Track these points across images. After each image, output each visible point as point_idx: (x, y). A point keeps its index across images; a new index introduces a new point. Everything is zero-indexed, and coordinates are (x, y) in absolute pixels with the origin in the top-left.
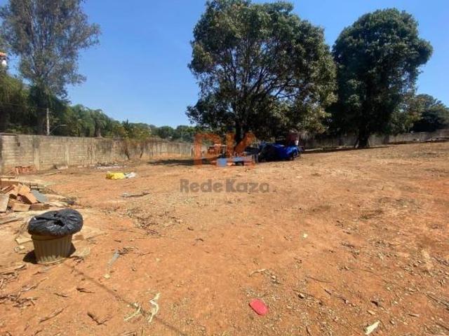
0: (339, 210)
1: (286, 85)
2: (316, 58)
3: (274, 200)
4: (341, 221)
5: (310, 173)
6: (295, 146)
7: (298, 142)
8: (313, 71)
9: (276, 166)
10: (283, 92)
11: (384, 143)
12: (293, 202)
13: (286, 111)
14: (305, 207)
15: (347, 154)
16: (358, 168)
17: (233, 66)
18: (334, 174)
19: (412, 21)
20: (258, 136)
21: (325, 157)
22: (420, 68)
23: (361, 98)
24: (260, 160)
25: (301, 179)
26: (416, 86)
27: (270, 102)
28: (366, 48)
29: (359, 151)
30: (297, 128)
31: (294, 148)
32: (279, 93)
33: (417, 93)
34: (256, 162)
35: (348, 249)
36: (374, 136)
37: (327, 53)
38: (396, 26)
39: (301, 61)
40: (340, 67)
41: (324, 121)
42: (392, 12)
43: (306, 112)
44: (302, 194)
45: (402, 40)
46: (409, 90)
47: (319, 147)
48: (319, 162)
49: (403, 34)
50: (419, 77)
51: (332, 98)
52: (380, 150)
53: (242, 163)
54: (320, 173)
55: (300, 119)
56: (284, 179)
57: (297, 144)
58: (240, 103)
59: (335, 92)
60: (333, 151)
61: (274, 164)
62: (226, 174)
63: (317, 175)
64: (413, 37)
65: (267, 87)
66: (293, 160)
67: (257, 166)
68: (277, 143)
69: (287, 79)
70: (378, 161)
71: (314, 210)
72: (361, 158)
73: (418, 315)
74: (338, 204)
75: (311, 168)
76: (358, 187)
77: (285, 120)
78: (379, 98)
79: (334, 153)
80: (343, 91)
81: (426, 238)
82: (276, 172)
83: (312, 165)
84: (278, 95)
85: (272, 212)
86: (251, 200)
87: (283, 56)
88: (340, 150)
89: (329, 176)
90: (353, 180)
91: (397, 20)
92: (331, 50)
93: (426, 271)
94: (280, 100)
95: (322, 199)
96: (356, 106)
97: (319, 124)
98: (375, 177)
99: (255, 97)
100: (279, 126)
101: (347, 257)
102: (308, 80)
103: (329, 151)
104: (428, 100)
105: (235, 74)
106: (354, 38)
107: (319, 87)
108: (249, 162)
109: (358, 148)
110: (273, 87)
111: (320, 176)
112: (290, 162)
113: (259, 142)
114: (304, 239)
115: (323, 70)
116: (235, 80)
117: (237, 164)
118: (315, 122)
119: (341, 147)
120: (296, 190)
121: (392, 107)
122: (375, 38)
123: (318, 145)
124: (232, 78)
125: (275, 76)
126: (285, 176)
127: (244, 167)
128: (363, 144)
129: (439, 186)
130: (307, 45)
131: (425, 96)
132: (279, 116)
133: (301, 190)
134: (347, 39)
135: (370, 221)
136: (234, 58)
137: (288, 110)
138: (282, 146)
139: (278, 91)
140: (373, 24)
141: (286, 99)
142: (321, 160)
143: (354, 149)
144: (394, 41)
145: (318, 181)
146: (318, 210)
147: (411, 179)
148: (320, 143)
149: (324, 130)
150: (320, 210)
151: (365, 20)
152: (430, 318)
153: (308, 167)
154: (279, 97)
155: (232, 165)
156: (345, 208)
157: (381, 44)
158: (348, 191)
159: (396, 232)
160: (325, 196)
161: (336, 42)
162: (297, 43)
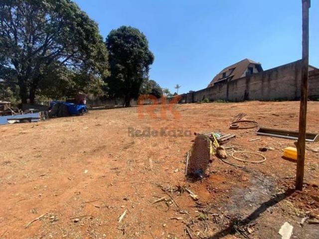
0: (112, 147)
1: (72, 55)
2: (94, 43)
3: (61, 150)
4: (112, 154)
5: (94, 124)
6: (84, 104)
7: (85, 101)
8: (92, 51)
9: (67, 121)
10: (70, 61)
11: (137, 104)
12: (79, 148)
13: (72, 76)
14: (88, 150)
15: (119, 110)
16: (124, 119)
17: (12, 23)
18: (110, 124)
19: (146, 40)
20: (48, 95)
21: (106, 112)
22: (150, 66)
23: (124, 77)
24: (51, 116)
25: (87, 130)
26: (148, 75)
27: (57, 67)
28: (125, 46)
29: (126, 108)
30: (83, 91)
31: (83, 106)
32: (66, 61)
33: (150, 79)
34: (46, 118)
35: (114, 171)
36: (133, 100)
37: (101, 42)
38: (139, 39)
39: (82, 41)
40: (112, 54)
41: (104, 88)
42: (137, 31)
43: (90, 80)
44: (87, 141)
45: (142, 49)
46: (146, 77)
47: (102, 106)
48: (101, 116)
49: (142, 45)
50: (150, 70)
51: (107, 73)
52: (136, 108)
53: (29, 120)
54: (101, 124)
55: (85, 84)
56: (73, 131)
57: (85, 103)
58: (22, 61)
59: (109, 70)
60: (111, 108)
61: (64, 119)
62: (5, 133)
63: (99, 125)
64: (146, 49)
65: (53, 53)
66: (82, 115)
67: (47, 122)
68: (68, 101)
69: (73, 51)
70: (134, 114)
71: (95, 151)
72: (126, 113)
73: (145, 196)
74: (111, 143)
75: (95, 120)
76: (123, 130)
77: (72, 84)
78: (133, 78)
79: (112, 110)
80: (113, 70)
81: (151, 152)
82: (66, 126)
83: (96, 118)
84: (65, 63)
85: (59, 160)
86: (36, 155)
87: (66, 31)
88: (115, 108)
89: (107, 125)
90: (120, 126)
91: (139, 36)
92: (104, 40)
93: (150, 170)
94: (67, 66)
95: (101, 142)
96: (122, 81)
97: (100, 90)
98: (132, 124)
99: (41, 59)
100: (68, 88)
101: (113, 176)
102: (89, 56)
103: (108, 109)
104: (153, 83)
105: (15, 33)
106: (118, 38)
107: (97, 64)
108: (38, 118)
109: (125, 107)
110: (59, 54)
111: (101, 125)
112: (79, 117)
113: (51, 100)
114: (84, 175)
115: (99, 53)
116: (16, 38)
117: (22, 121)
118: (96, 88)
119: (116, 106)
120: (83, 138)
121: (139, 85)
122: (129, 43)
123: (102, 104)
124: (12, 35)
125: (61, 46)
126: (74, 129)
127: (32, 123)
128: (128, 105)
129: (157, 125)
130: (86, 30)
131: (153, 81)
132: (67, 79)
133: (86, 137)
134: (114, 37)
135: (128, 150)
136: (14, 17)
137: (75, 76)
138: (72, 104)
139: (65, 59)
140: (128, 34)
141: (73, 67)
142: (102, 114)
143: (123, 107)
144: (138, 47)
145: (99, 129)
146: (98, 150)
147: (147, 123)
148: (103, 103)
149: (104, 94)
150: (99, 150)
151: (124, 29)
152: (150, 195)
153: (93, 120)
154: (67, 64)
155: (16, 123)
156: (115, 145)
157: (132, 47)
158: (118, 133)
159: (139, 153)
160: (103, 139)
161: (108, 36)
162: (78, 26)
